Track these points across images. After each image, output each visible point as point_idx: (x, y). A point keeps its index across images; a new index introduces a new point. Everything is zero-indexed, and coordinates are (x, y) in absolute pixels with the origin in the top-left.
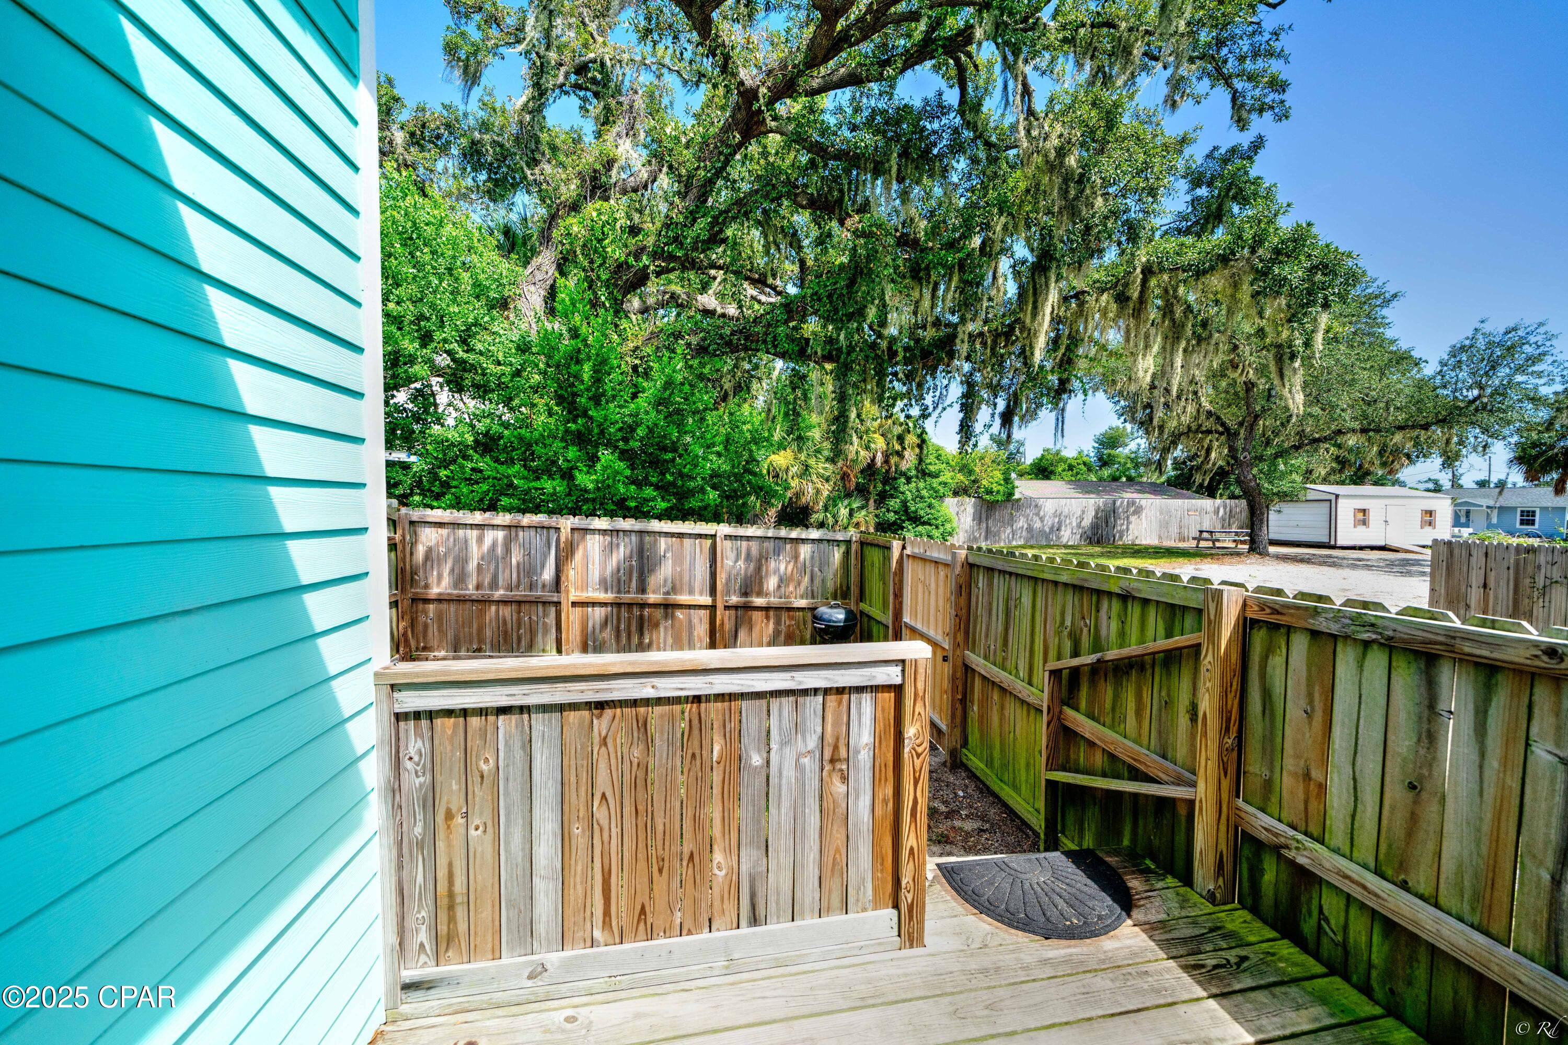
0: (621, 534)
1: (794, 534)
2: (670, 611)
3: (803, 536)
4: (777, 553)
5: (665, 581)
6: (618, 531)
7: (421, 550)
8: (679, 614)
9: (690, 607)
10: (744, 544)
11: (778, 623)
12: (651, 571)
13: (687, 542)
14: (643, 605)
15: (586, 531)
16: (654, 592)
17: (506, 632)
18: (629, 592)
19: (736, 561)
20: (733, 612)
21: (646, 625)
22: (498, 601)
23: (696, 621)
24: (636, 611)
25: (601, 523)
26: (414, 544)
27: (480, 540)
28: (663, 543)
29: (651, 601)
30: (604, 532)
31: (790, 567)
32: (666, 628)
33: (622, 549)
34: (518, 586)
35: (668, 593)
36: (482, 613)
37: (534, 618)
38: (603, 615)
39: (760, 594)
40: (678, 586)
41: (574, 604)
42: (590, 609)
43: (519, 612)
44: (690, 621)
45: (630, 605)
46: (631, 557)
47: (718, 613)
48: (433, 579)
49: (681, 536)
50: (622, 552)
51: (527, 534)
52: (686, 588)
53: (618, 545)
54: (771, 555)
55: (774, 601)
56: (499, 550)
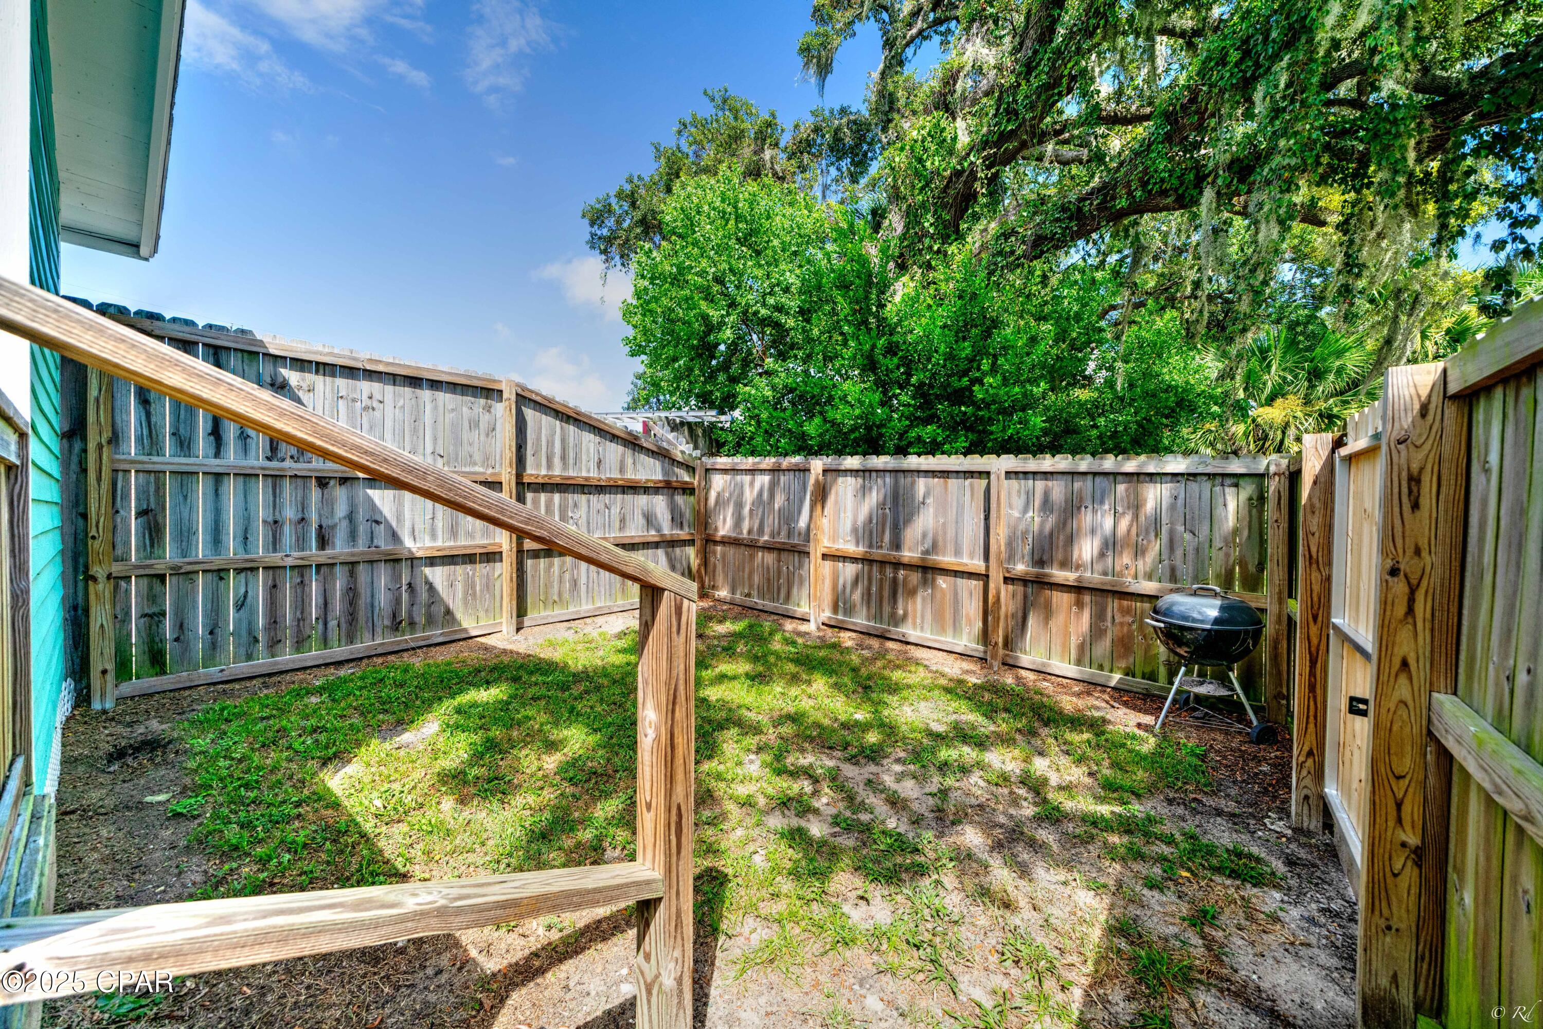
0: (874, 474)
1: (1131, 465)
2: (930, 576)
3: (1151, 469)
4: (1098, 499)
5: (924, 536)
6: (870, 471)
7: (713, 496)
8: (943, 582)
9: (956, 574)
10: (1040, 485)
11: (1099, 616)
12: (908, 521)
13: (953, 483)
14: (898, 565)
15: (838, 472)
16: (910, 550)
17: (769, 580)
18: (881, 547)
19: (1025, 511)
20: (1020, 589)
21: (900, 591)
22: (764, 548)
23: (964, 596)
24: (889, 573)
25: (852, 462)
26: (707, 489)
27: (752, 483)
28: (922, 484)
29: (905, 560)
30: (854, 472)
31: (1124, 524)
32: (924, 599)
33: (874, 494)
34: (779, 533)
35: (927, 552)
36: (752, 557)
37: (791, 568)
38: (854, 573)
39: (1065, 564)
40: (940, 543)
41: (825, 556)
42: (841, 564)
43: (779, 561)
44: (956, 594)
45: (883, 563)
46: (884, 504)
47: (992, 585)
48: (720, 524)
49: (945, 474)
50: (873, 498)
51: (787, 477)
52: (950, 547)
53: (870, 489)
54: (1088, 503)
55: (1093, 577)
56: (766, 495)
